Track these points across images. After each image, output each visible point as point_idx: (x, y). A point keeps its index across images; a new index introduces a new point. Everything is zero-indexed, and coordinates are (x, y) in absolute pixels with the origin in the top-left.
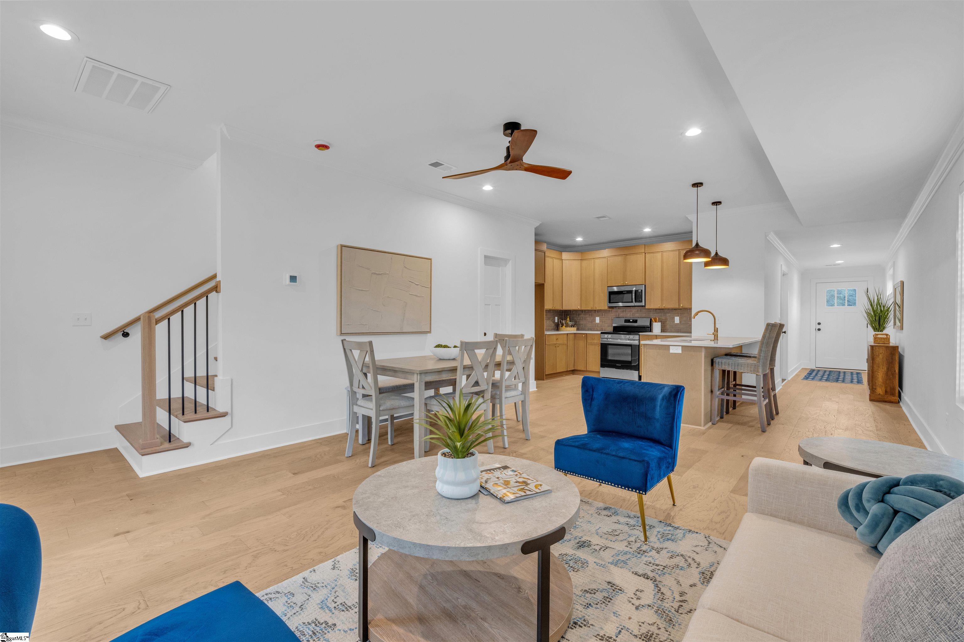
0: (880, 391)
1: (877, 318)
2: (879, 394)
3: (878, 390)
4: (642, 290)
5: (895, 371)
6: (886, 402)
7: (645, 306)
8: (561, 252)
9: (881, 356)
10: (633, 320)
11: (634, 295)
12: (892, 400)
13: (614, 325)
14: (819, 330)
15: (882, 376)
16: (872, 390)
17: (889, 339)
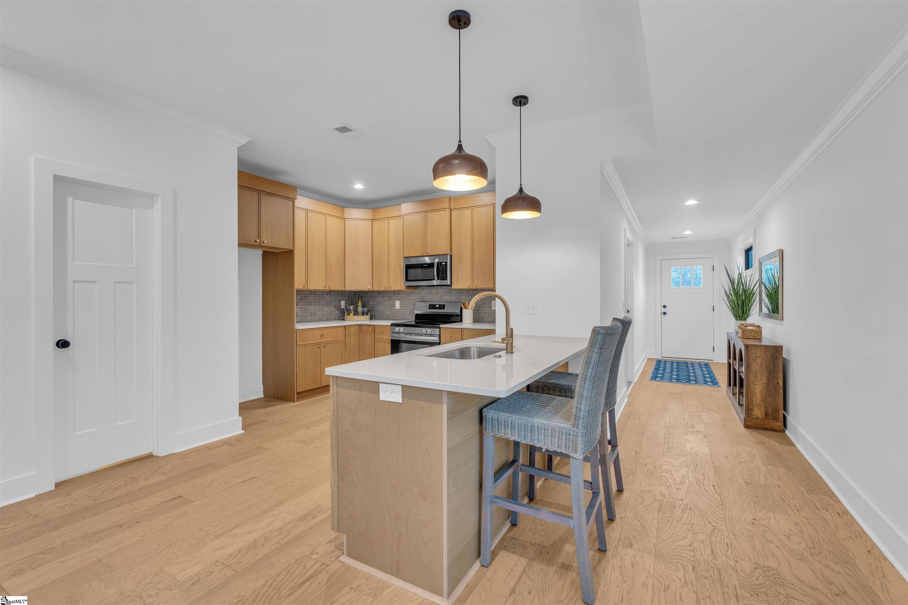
0: (759, 412)
1: (740, 303)
2: (757, 418)
3: (755, 412)
4: (446, 263)
5: (778, 383)
6: (766, 429)
7: (451, 285)
8: (343, 207)
9: (759, 361)
10: (439, 305)
11: (435, 269)
12: (775, 428)
13: (416, 312)
14: (665, 313)
15: (761, 391)
16: (747, 412)
17: (761, 332)
